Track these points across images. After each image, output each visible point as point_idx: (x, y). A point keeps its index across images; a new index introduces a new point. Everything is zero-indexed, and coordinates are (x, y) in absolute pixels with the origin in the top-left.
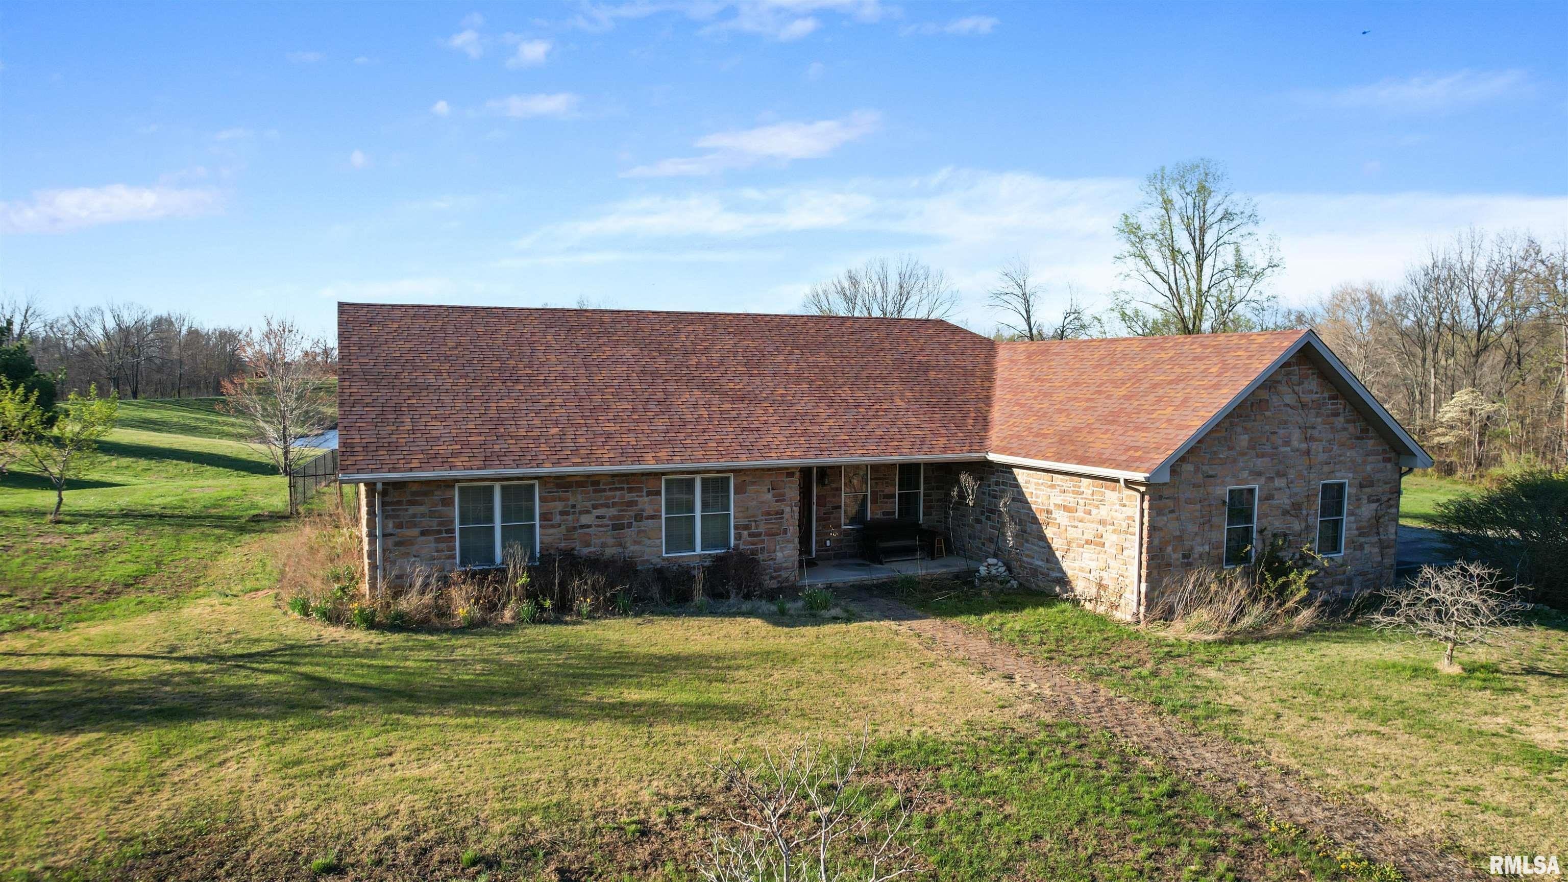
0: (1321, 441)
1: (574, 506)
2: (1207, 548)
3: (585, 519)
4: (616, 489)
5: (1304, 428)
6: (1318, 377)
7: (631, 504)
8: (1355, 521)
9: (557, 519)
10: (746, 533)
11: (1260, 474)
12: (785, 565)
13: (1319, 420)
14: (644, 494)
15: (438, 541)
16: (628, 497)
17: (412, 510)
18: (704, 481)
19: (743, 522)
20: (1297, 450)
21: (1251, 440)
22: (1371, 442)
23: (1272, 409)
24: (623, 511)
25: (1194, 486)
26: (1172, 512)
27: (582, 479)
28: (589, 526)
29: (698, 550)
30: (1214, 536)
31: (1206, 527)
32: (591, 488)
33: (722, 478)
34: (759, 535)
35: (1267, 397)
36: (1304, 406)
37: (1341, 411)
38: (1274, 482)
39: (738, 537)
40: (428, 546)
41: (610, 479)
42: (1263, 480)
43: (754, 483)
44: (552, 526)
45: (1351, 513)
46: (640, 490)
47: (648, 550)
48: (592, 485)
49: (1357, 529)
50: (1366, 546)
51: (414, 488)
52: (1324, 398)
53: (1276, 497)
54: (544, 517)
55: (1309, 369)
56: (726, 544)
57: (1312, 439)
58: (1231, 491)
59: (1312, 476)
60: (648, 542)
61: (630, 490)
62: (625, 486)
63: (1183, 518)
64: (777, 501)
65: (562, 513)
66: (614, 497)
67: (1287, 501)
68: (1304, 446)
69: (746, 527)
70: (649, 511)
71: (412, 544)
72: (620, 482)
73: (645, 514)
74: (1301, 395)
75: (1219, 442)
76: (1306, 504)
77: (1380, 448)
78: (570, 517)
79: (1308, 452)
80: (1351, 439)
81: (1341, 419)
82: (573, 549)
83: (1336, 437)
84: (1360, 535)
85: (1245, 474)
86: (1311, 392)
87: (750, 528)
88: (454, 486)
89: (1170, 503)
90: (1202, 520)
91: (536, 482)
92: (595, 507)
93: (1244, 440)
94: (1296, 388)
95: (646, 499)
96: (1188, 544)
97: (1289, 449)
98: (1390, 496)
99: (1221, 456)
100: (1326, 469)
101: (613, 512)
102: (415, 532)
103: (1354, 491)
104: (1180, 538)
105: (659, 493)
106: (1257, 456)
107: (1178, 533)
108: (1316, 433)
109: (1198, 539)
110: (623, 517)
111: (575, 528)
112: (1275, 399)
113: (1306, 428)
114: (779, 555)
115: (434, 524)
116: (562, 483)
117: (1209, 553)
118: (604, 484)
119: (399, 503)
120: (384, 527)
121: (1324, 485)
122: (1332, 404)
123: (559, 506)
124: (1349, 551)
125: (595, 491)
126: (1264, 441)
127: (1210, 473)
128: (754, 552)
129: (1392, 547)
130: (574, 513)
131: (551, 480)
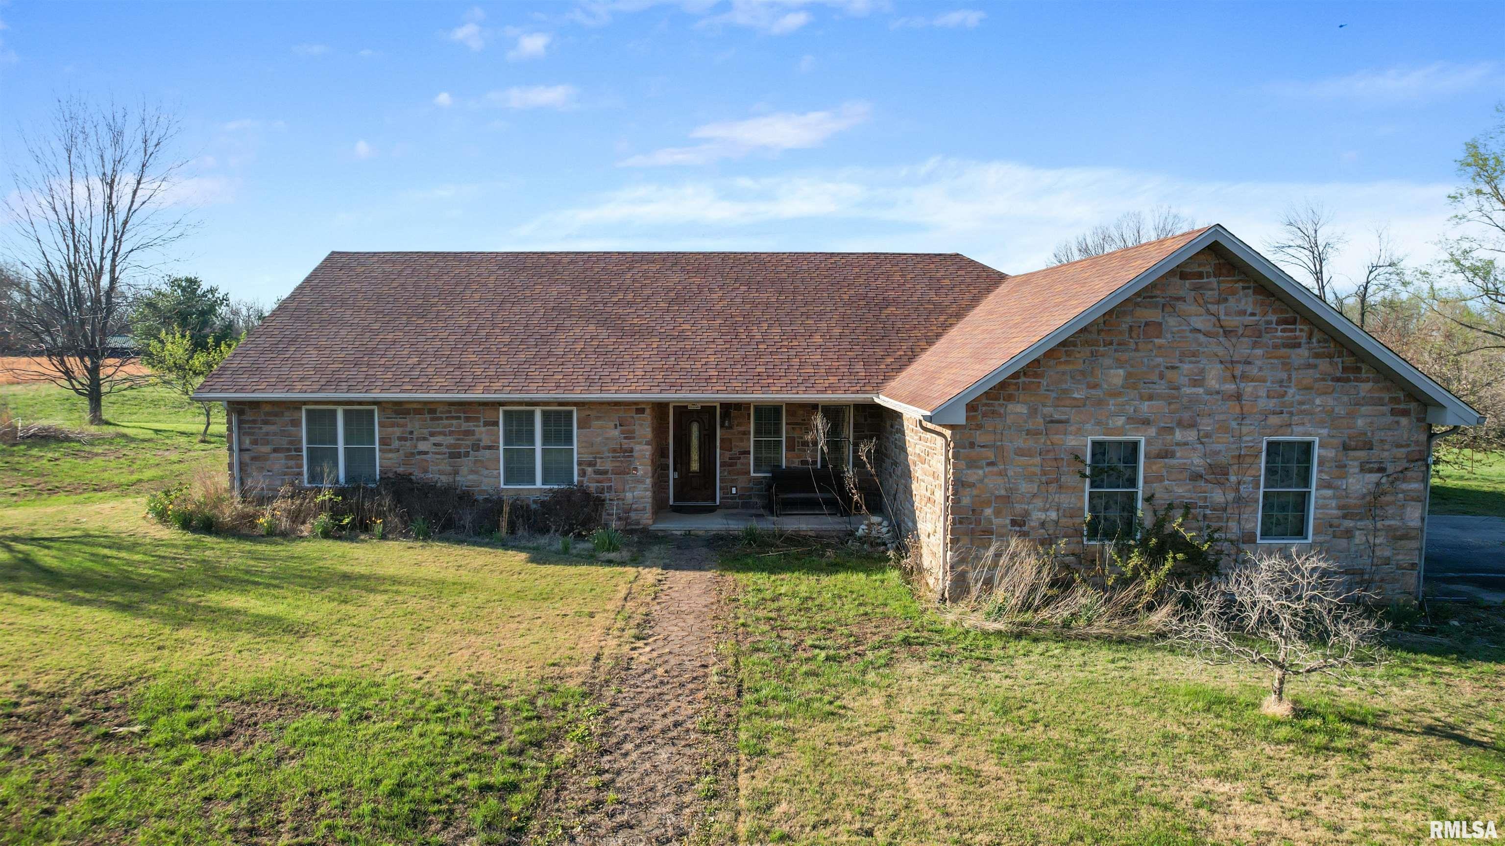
0: (1264, 381)
1: (411, 433)
2: (1053, 515)
3: (423, 446)
4: (453, 418)
5: (1229, 363)
6: (1255, 293)
7: (468, 433)
8: (1334, 497)
9: (396, 444)
10: (589, 470)
11: (1146, 422)
12: (634, 506)
13: (1259, 352)
14: (481, 424)
15: (288, 458)
16: (465, 426)
17: (266, 428)
18: (545, 414)
19: (588, 458)
20: (1218, 393)
21: (1129, 375)
22: (1369, 385)
23: (1169, 336)
24: (458, 439)
25: (1029, 432)
26: (991, 464)
27: (419, 406)
28: (426, 453)
29: (539, 484)
30: (1066, 500)
31: (1053, 487)
32: (428, 416)
33: (565, 412)
34: (605, 472)
35: (1159, 319)
36: (1227, 333)
37: (1303, 341)
38: (1173, 434)
39: (583, 473)
40: (279, 462)
41: (447, 408)
42: (1152, 431)
43: (598, 418)
44: (391, 451)
45: (1324, 485)
46: (477, 419)
47: (486, 480)
48: (429, 413)
49: (1339, 508)
50: (1357, 533)
51: (268, 408)
52: (1269, 323)
53: (1178, 455)
54: (383, 441)
55: (1237, 282)
56: (571, 482)
57: (1244, 377)
58: (1095, 444)
59: (1245, 429)
60: (486, 472)
61: (468, 419)
62: (462, 415)
63: (1010, 473)
64: (625, 438)
65: (400, 439)
66: (451, 425)
67: (1197, 461)
68: (1230, 387)
69: (591, 464)
70: (486, 441)
71: (266, 460)
72: (456, 412)
73: (482, 444)
74: (1222, 317)
75: (1072, 378)
76: (1235, 467)
77: (1386, 396)
78: (408, 443)
79: (1238, 397)
80: (1323, 380)
81: (1304, 352)
82: (411, 474)
83: (1294, 377)
84: (1345, 517)
85: (1120, 421)
86: (1243, 313)
87: (595, 465)
88: (300, 409)
89: (990, 455)
90: (1044, 479)
91: (375, 408)
92: (432, 434)
93: (1117, 376)
94: (1213, 308)
95: (483, 429)
96: (1019, 508)
97: (1201, 390)
98: (1407, 465)
99: (1076, 395)
100: (1274, 420)
101: (450, 440)
102: (266, 449)
103: (1330, 454)
104: (1007, 499)
105: (496, 424)
106: (1142, 398)
107: (1003, 492)
108: (1254, 371)
109: (1039, 503)
110: (460, 446)
111: (412, 454)
112: (1172, 322)
113: (1232, 362)
114: (629, 495)
115: (284, 443)
116: (400, 409)
117: (1057, 523)
118: (441, 412)
119: (254, 422)
120: (240, 442)
121: (1269, 444)
122: (1283, 331)
123: (397, 431)
124: (1321, 538)
125: (432, 419)
126: (1155, 378)
127: (1056, 417)
128: (602, 491)
129: (1414, 538)
130: (412, 439)
131: (390, 406)
